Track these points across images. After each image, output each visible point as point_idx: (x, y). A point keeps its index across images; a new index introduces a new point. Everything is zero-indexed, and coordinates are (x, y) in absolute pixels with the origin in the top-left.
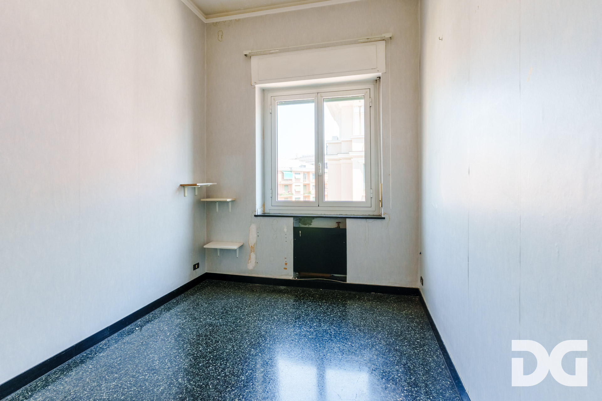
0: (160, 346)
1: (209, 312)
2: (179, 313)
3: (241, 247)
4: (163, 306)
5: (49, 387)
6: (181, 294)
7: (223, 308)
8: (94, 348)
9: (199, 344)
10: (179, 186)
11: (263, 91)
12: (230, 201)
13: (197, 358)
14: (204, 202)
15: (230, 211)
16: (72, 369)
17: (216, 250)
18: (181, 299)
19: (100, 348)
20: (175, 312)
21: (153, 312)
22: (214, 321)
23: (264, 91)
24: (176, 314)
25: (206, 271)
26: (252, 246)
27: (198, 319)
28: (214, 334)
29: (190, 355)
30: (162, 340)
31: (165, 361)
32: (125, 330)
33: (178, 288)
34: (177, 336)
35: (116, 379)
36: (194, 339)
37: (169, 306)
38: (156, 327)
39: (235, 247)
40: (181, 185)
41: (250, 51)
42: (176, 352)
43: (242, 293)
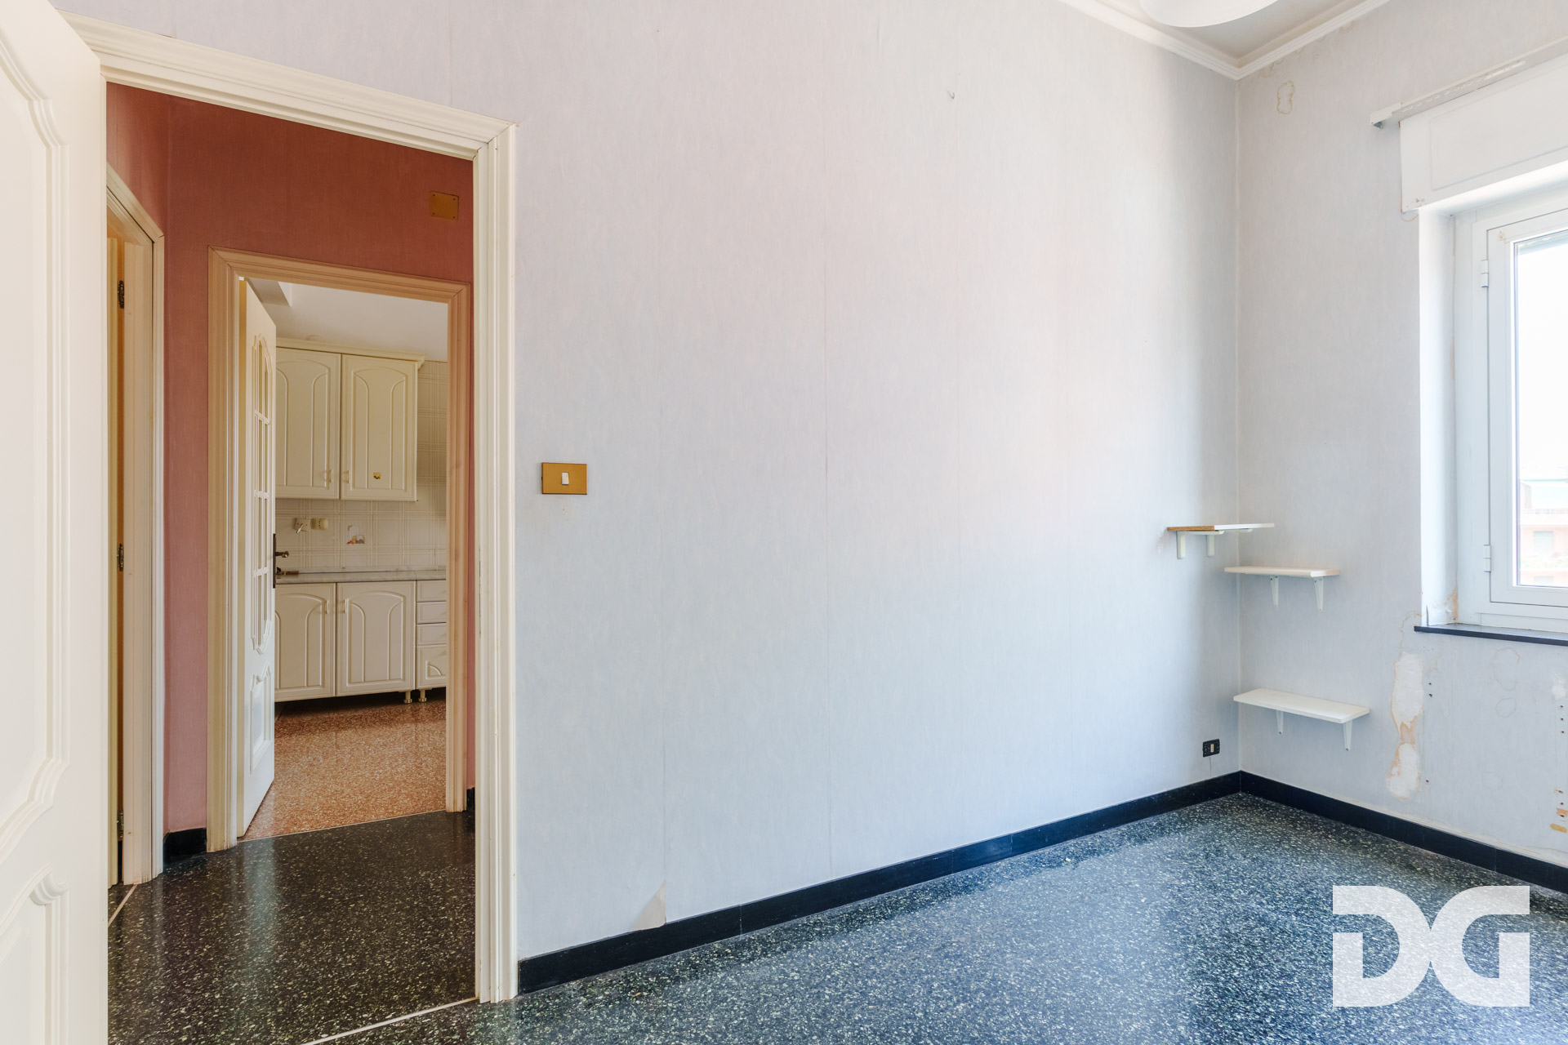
0: (1125, 922)
1: (1254, 881)
2: (1168, 857)
3: (1361, 721)
4: (1126, 826)
5: (917, 913)
6: (1171, 810)
7: (1300, 885)
8: (986, 870)
9: (1229, 958)
10: (1165, 532)
11: (1452, 219)
12: (1320, 578)
13: (1226, 995)
14: (1234, 575)
15: (1321, 606)
16: (950, 896)
17: (1272, 713)
18: (1170, 824)
19: (997, 873)
20: (1157, 851)
21: (1101, 834)
22: (1274, 914)
23: (1454, 219)
24: (1159, 856)
25: (1240, 768)
26: (1403, 725)
27: (1222, 890)
28: (1274, 948)
29: (1207, 979)
30: (1128, 908)
31: (1139, 963)
32: (1044, 853)
33: (1163, 794)
34: (1165, 912)
35: (1032, 954)
36: (1214, 940)
37: (1141, 832)
38: (1112, 873)
39: (1341, 716)
40: (1169, 529)
41: (1397, 107)
42: (1166, 954)
43: (1366, 864)
